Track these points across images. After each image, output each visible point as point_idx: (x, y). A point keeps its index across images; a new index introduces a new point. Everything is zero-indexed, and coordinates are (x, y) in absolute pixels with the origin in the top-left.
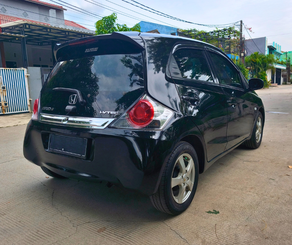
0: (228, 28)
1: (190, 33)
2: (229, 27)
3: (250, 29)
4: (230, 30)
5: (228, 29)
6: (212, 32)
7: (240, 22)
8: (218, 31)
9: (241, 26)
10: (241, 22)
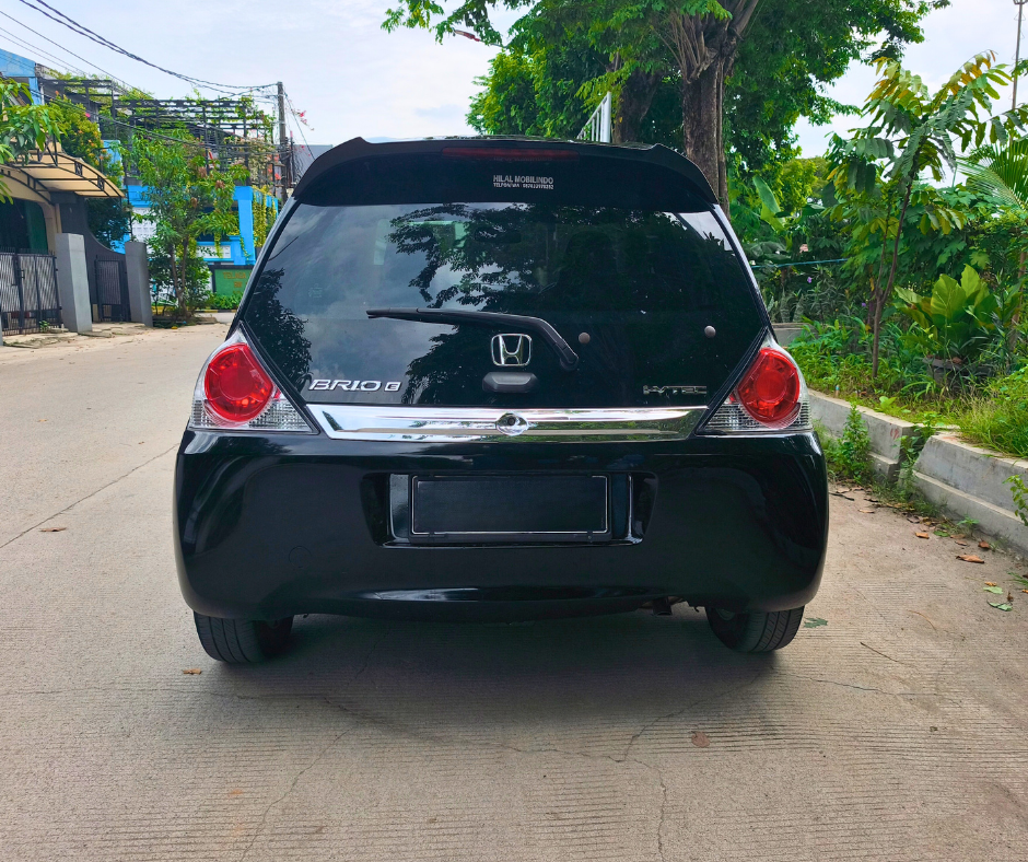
0: (235, 98)
1: (92, 90)
2: (240, 97)
3: (302, 115)
4: (244, 105)
5: (239, 102)
6: (179, 103)
7: (276, 88)
8: (203, 103)
9: (280, 99)
10: (280, 85)
